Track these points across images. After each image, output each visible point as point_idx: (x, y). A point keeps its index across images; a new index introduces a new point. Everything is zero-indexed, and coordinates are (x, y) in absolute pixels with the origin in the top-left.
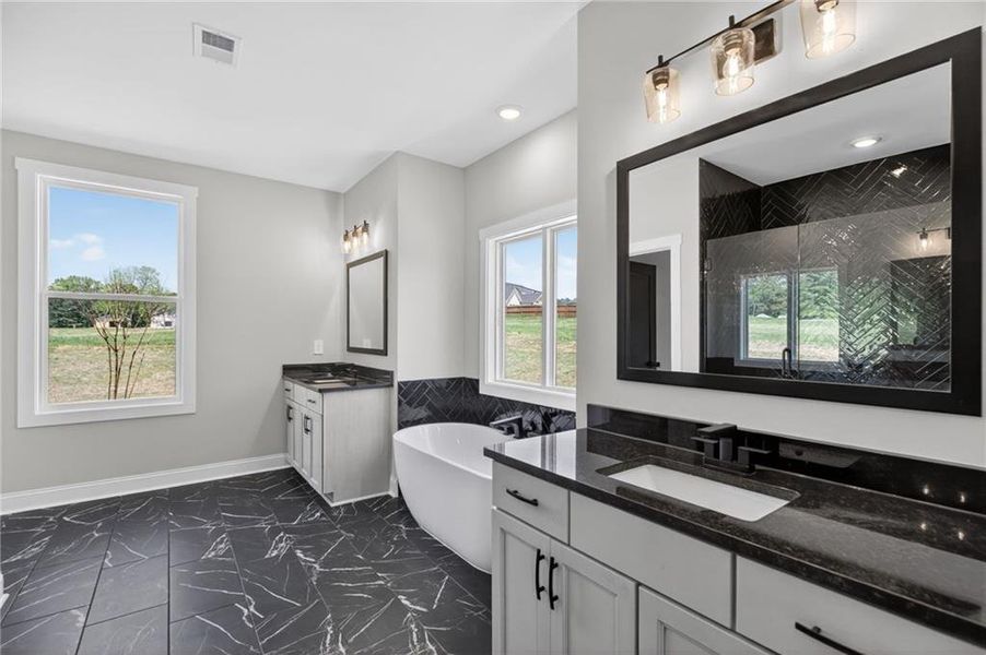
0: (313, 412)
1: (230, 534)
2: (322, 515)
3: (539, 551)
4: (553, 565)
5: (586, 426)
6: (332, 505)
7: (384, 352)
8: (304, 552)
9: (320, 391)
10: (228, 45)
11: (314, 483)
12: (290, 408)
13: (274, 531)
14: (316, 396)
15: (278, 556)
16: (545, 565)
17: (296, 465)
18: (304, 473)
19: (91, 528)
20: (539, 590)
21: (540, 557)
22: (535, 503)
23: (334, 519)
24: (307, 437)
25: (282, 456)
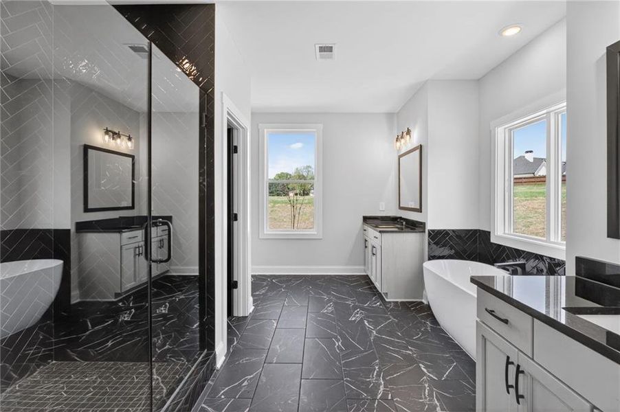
0: (376, 243)
1: (335, 303)
2: (380, 305)
3: (508, 358)
4: (519, 371)
5: (574, 275)
6: (387, 300)
7: (420, 210)
8: (368, 322)
9: (380, 232)
10: (330, 49)
11: (377, 285)
12: (366, 241)
13: (355, 308)
14: (378, 234)
15: (355, 320)
16: (512, 369)
17: (369, 274)
18: (373, 279)
19: (282, 287)
20: (508, 387)
21: (508, 363)
22: (506, 322)
23: (387, 308)
24: (374, 258)
25: (362, 267)
